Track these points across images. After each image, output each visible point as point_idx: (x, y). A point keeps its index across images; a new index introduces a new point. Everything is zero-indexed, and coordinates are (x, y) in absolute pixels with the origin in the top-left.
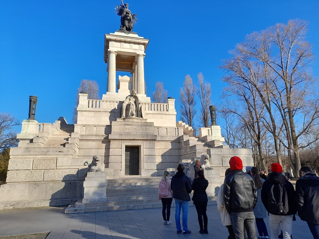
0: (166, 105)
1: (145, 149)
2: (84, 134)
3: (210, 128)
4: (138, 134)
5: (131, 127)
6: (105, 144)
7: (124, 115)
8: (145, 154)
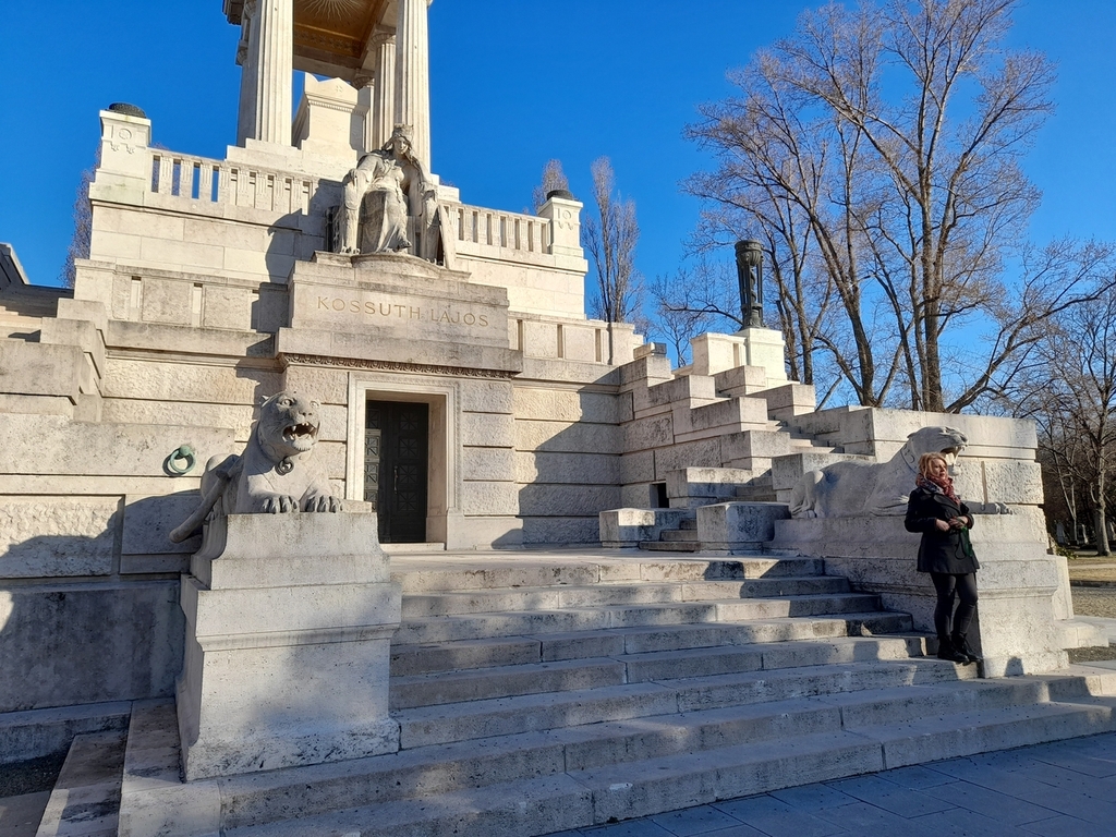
0: (543, 226)
1: (464, 416)
2: (134, 319)
3: (742, 340)
4: (432, 338)
5: (399, 300)
6: (255, 383)
7: (352, 241)
8: (465, 440)
